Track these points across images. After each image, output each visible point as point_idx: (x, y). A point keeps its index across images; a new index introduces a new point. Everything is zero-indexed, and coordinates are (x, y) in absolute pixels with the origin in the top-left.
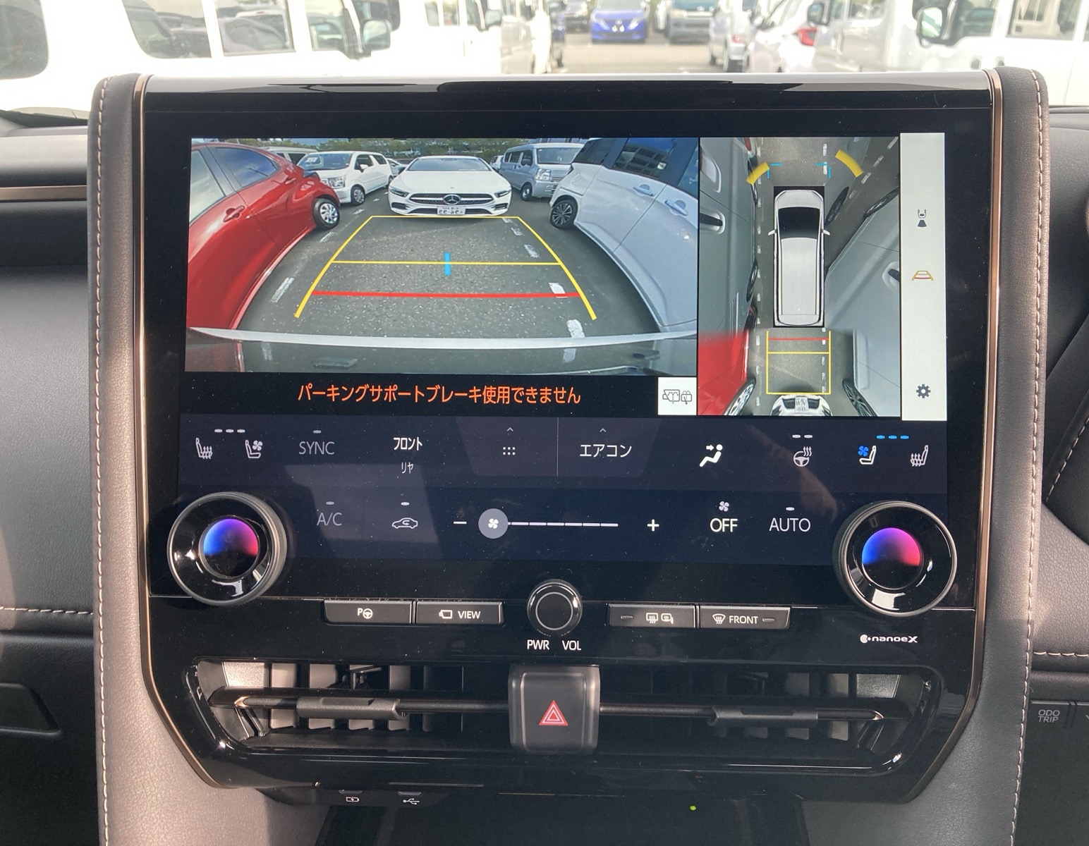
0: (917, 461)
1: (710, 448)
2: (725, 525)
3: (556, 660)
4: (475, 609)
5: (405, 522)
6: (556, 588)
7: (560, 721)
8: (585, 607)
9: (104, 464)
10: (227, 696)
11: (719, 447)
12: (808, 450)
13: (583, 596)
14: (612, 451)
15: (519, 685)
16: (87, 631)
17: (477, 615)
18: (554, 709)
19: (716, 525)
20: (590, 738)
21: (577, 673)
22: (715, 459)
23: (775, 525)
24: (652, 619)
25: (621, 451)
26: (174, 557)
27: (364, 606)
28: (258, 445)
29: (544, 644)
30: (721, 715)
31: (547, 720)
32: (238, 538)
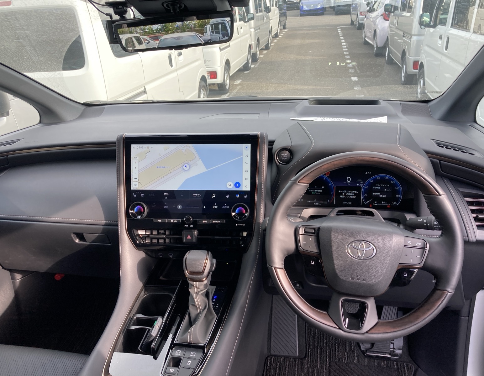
0: (245, 197)
1: (213, 195)
2: (216, 207)
3: (189, 228)
4: (176, 220)
5: (166, 207)
6: (189, 217)
7: (190, 238)
8: (193, 220)
9: (119, 198)
10: (139, 235)
11: (215, 195)
12: (228, 195)
13: (193, 218)
14: (198, 195)
15: (184, 233)
16: (117, 225)
17: (177, 221)
18: (189, 236)
19: (214, 207)
20: (195, 240)
21: (193, 230)
22: (214, 197)
23: (223, 207)
24: (204, 222)
25: (200, 195)
26: (130, 211)
27: (159, 220)
28: (143, 194)
29: (187, 226)
30: (215, 237)
31: (188, 238)
32: (140, 209)
